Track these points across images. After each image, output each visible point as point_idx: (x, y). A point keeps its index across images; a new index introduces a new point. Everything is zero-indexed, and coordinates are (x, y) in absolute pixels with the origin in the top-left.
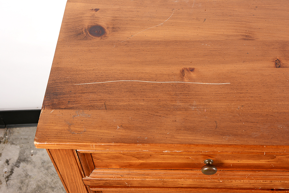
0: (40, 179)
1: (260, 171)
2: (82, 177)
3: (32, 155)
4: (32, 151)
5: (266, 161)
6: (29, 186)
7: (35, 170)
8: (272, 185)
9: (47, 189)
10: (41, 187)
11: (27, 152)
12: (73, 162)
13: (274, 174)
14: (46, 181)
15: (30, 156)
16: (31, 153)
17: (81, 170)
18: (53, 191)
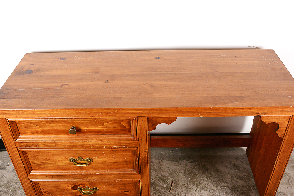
0: (10, 178)
1: (101, 135)
2: (14, 141)
3: (8, 166)
4: (8, 164)
5: (100, 127)
6: (3, 182)
7: (8, 173)
8: (109, 144)
9: (13, 183)
10: (9, 182)
11: (5, 164)
12: (7, 128)
13: (108, 136)
14: (13, 179)
15: (7, 166)
16: (7, 164)
17: (13, 134)
18: (16, 184)
